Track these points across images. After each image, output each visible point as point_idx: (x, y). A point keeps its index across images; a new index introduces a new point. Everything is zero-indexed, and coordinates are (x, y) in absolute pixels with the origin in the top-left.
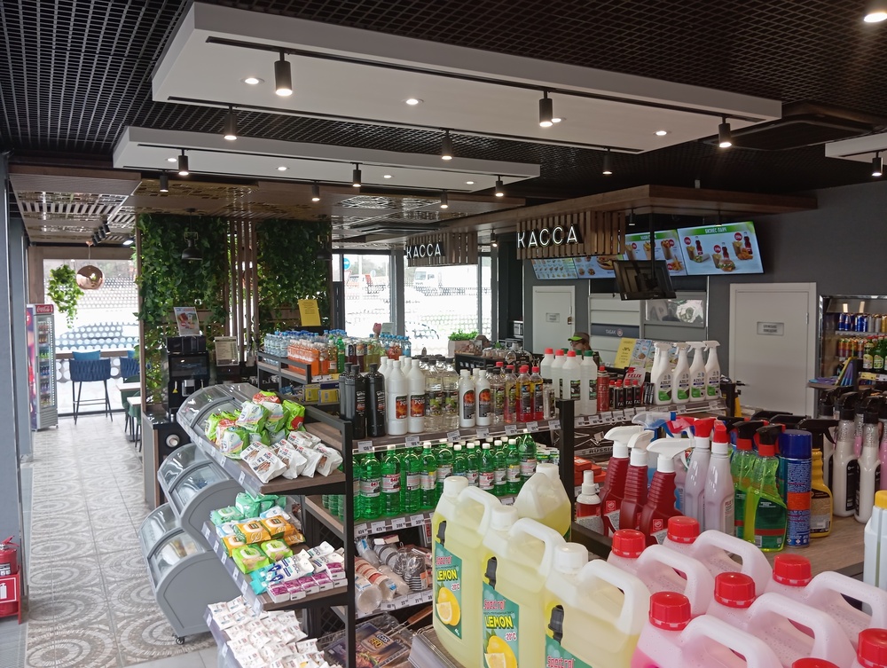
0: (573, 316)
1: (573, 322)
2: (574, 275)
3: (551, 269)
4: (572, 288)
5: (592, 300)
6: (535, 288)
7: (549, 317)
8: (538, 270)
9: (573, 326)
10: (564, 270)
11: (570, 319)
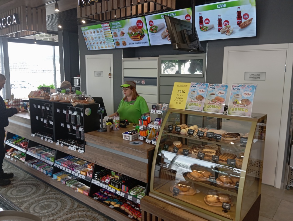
0: (112, 73)
1: (112, 76)
2: (113, 46)
3: (97, 43)
4: (111, 56)
5: (124, 62)
6: (87, 57)
7: (96, 74)
8: (89, 44)
9: (112, 79)
10: (106, 43)
11: (110, 75)
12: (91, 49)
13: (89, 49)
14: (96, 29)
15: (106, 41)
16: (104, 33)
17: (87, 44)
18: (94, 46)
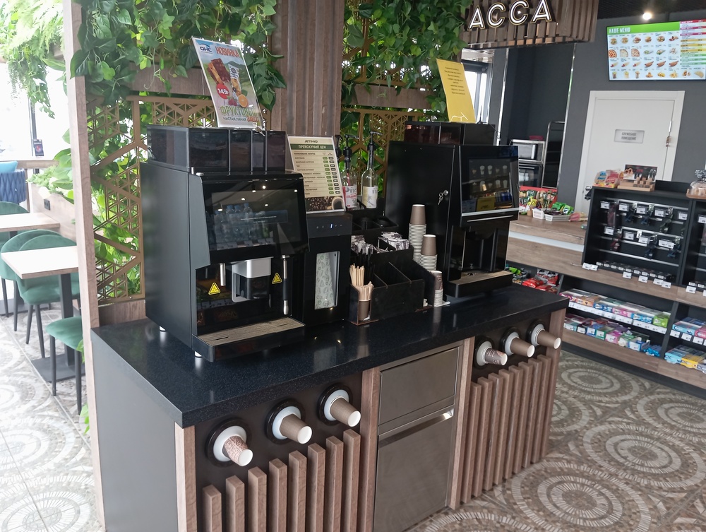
12: (621, 77)
13: (614, 77)
14: (659, 33)
15: (680, 62)
16: (681, 44)
17: (612, 66)
18: (634, 70)
